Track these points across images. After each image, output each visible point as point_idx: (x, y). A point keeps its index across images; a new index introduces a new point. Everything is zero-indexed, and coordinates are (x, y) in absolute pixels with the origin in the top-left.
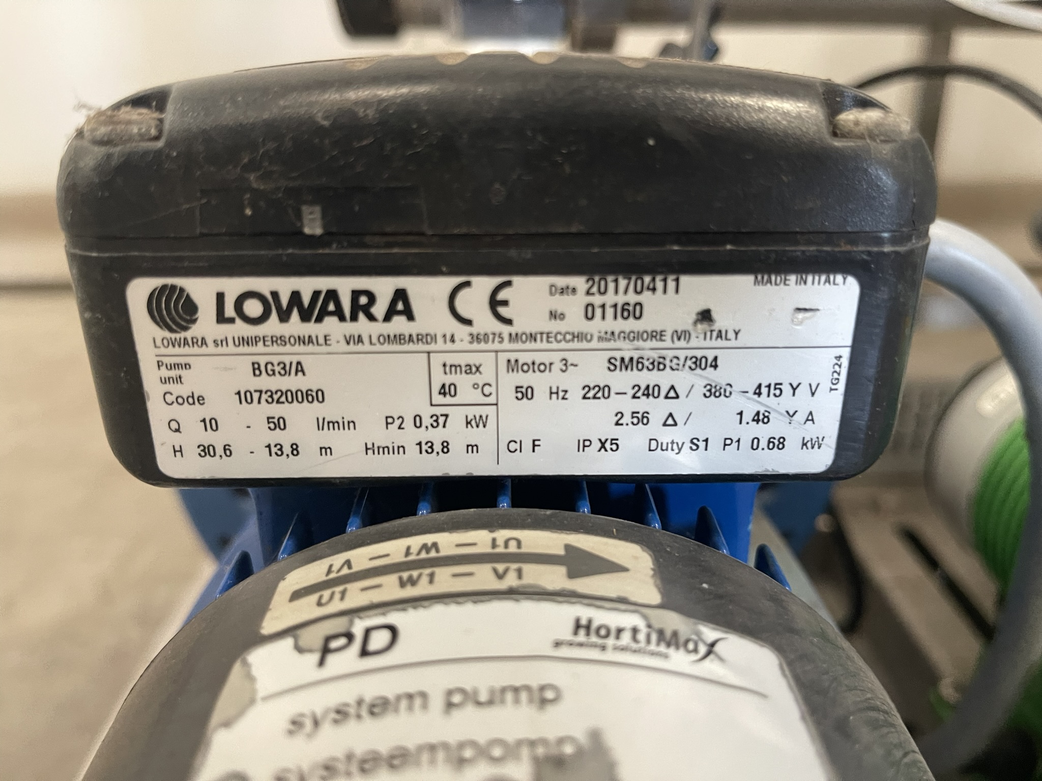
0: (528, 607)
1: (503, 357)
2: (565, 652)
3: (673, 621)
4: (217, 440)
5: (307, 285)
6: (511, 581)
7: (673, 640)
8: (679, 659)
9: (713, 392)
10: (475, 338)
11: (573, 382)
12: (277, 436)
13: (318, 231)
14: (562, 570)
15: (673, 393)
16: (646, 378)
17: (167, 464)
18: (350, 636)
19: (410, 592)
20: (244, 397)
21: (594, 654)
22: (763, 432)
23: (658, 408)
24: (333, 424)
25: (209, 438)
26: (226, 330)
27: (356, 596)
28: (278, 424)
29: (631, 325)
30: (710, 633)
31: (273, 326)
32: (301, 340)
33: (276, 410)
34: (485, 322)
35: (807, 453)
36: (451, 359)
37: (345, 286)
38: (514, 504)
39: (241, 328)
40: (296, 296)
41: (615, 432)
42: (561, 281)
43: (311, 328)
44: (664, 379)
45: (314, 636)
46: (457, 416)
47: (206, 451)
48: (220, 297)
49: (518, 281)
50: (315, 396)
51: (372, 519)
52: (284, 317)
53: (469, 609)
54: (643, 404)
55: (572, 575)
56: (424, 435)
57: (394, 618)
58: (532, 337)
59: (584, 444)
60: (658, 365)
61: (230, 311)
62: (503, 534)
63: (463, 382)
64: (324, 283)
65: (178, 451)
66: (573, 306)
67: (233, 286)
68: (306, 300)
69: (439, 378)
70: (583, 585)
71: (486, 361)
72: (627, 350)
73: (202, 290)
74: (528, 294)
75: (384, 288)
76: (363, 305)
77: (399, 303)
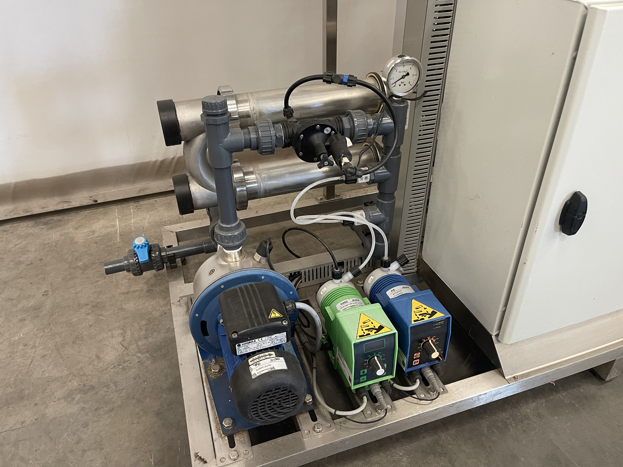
0: (267, 359)
2: (270, 362)
3: (277, 358)
4: (242, 352)
5: (248, 342)
6: (266, 358)
7: (276, 359)
8: (277, 360)
9: (277, 340)
10: (260, 341)
11: (267, 342)
13: (248, 339)
14: (269, 356)
15: (274, 341)
18: (257, 364)
19: (259, 360)
20: (244, 349)
21: (272, 362)
22: (281, 341)
27: (255, 361)
30: (279, 358)
31: (246, 344)
37: (251, 341)
39: (243, 345)
41: (271, 344)
43: (248, 344)
44: (274, 340)
45: (254, 365)
46: (259, 346)
49: (263, 338)
50: (249, 348)
53: (264, 360)
54: (272, 342)
55: (270, 356)
56: (256, 348)
57: (259, 362)
58: (264, 340)
60: (273, 340)
62: (264, 354)
63: (259, 344)
64: (249, 341)
66: (267, 338)
67: (243, 343)
69: (258, 344)
70: (271, 357)
71: (261, 343)
72: (271, 339)
73: (241, 344)
74: (264, 338)
75: (254, 341)
76: (252, 342)
77: (255, 341)
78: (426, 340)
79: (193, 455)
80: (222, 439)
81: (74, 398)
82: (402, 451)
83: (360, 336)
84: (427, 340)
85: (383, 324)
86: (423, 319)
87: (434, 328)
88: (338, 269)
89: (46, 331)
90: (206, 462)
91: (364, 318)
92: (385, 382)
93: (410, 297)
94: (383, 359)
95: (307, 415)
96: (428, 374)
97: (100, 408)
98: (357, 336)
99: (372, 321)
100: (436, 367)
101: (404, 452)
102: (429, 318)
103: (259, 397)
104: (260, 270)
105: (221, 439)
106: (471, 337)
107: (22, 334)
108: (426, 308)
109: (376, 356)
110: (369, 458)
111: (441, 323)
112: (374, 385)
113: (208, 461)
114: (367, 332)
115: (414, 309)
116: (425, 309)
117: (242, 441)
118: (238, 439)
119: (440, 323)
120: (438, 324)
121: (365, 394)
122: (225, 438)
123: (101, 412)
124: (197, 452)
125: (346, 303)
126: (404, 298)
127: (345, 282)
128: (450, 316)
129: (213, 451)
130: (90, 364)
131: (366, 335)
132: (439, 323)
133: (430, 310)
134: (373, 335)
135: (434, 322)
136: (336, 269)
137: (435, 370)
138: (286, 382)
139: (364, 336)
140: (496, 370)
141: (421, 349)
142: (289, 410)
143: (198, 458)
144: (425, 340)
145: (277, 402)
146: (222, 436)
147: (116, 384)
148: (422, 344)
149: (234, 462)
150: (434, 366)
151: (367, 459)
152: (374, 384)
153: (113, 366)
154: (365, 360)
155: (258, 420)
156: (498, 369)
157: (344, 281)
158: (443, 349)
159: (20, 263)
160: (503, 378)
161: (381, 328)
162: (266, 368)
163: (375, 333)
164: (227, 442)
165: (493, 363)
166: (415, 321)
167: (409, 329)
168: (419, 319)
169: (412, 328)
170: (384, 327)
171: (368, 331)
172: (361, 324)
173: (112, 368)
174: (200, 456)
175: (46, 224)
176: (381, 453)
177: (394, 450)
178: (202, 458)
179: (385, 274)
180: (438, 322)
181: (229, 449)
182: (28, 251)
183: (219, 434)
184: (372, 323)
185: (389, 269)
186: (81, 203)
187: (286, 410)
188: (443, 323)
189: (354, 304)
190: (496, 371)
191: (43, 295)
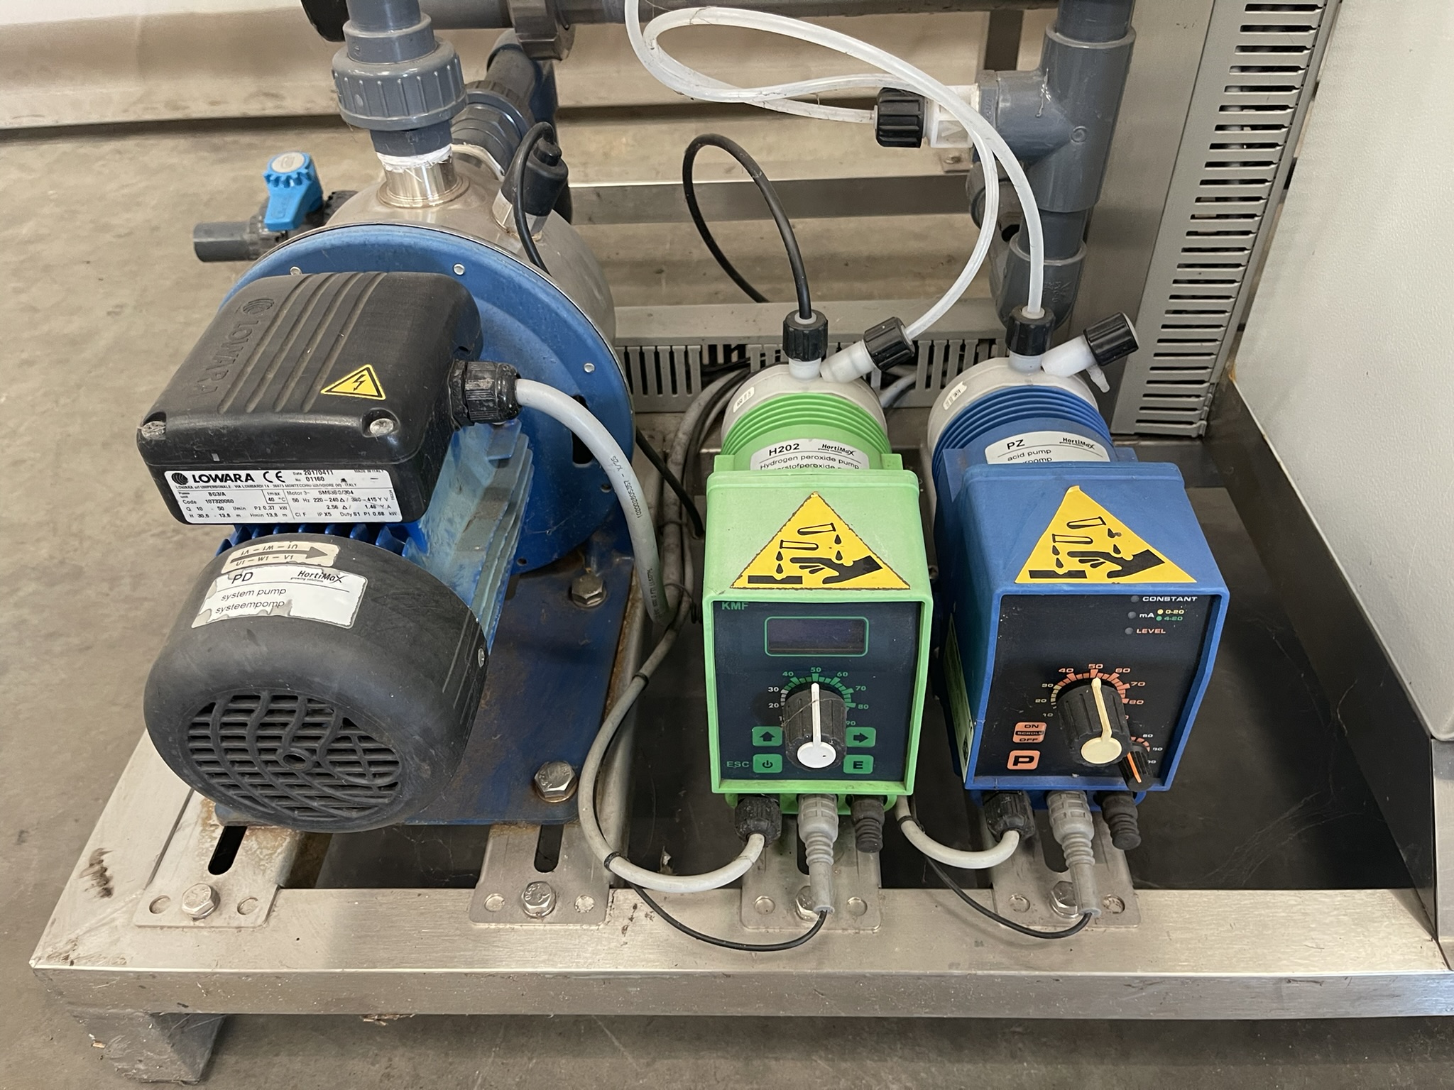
0: (290, 567)
1: (285, 491)
2: (293, 580)
3: (332, 571)
4: (204, 513)
5: (220, 473)
6: (289, 560)
7: (327, 577)
8: (327, 582)
9: (355, 500)
10: (275, 486)
11: (310, 497)
12: (221, 512)
13: (218, 460)
14: (307, 556)
15: (343, 500)
16: (333, 496)
17: (188, 519)
18: (241, 575)
19: (261, 562)
20: (209, 501)
21: (301, 581)
22: (377, 511)
23: (340, 504)
24: (238, 508)
25: (200, 512)
26: (197, 484)
27: (247, 563)
28: (221, 508)
29: (321, 482)
30: (344, 574)
31: (211, 483)
32: (222, 487)
33: (220, 505)
34: (276, 482)
35: (392, 516)
36: (270, 491)
37: (231, 473)
38: (303, 532)
39: (202, 484)
40: (217, 476)
41: (329, 511)
42: (296, 471)
43: (223, 484)
44: (339, 496)
45: (232, 575)
46: (276, 507)
47: (200, 516)
48: (194, 476)
49: (283, 471)
50: (232, 501)
51: (260, 535)
52: (215, 481)
53: (275, 568)
54: (334, 503)
55: (309, 558)
56: (267, 511)
57: (253, 570)
58: (293, 486)
59: (320, 514)
60: (334, 493)
61: (198, 480)
62: (293, 543)
63: (275, 497)
64: (225, 472)
65: (192, 516)
66: (302, 478)
67: (197, 473)
68: (220, 477)
69: (267, 497)
70: (311, 561)
71: (281, 492)
72: (323, 489)
73: (188, 474)
74: (287, 475)
75: (243, 473)
76: (238, 478)
77: (248, 477)
78: (1079, 676)
79: (88, 857)
80: (202, 831)
81: (18, 589)
82: (903, 1077)
83: (752, 579)
84: (1086, 676)
85: (882, 554)
86: (1082, 574)
87: (1129, 631)
88: (810, 317)
89: (62, 401)
90: (108, 892)
91: (814, 514)
92: (867, 801)
93: (1067, 477)
94: (860, 707)
95: (530, 838)
96: (1072, 822)
97: (61, 635)
98: (741, 576)
99: (841, 530)
100: (1117, 803)
101: (909, 1084)
102: (1111, 575)
103: (208, 710)
104: (452, 238)
105: (199, 828)
106: (1340, 727)
107: (7, 397)
108: (1119, 535)
109: (818, 683)
110: (766, 1061)
111: (1171, 615)
112: (812, 801)
113: (116, 893)
114: (792, 570)
115: (1057, 525)
116: (1111, 534)
117: (261, 860)
118: (251, 849)
119: (1164, 615)
120: (1151, 615)
121: (764, 824)
122: (213, 831)
123: (57, 646)
124: (105, 850)
125: (792, 451)
126: (1035, 474)
127: (837, 381)
128: (1224, 590)
129: (154, 864)
130: (106, 511)
131: (782, 581)
132: (1160, 612)
133: (1132, 545)
134: (814, 589)
135: (1135, 599)
136: (802, 316)
137: (1108, 816)
138: (317, 679)
139: (770, 580)
140: (1409, 892)
141: (1052, 711)
142: (373, 801)
143: (97, 868)
144: (1076, 673)
145: (299, 751)
146: (210, 819)
147: (138, 578)
148: (1057, 687)
149: (192, 923)
150: (1111, 798)
151: (756, 1063)
152: (815, 795)
153: (160, 529)
154: (771, 689)
155: (241, 803)
156: (1418, 890)
157: (833, 374)
158: (1164, 738)
159: (106, 228)
160: (1429, 937)
161: (868, 565)
162: (263, 598)
163: (826, 581)
164: (212, 846)
165: (1405, 859)
166: (1033, 574)
167: (996, 604)
168: (1060, 571)
169: (1017, 602)
170: (881, 568)
171: (801, 567)
172: (790, 534)
173: (153, 535)
174: (105, 864)
175: (216, 149)
176: (821, 1057)
177: (874, 1065)
178: (108, 874)
179: (1018, 382)
180: (1154, 607)
181: (203, 873)
182: (138, 204)
183: (205, 809)
184: (838, 541)
185: (1042, 368)
186: (309, 105)
187: (356, 796)
188: (1178, 615)
189: (819, 462)
190: (1403, 899)
191: (109, 313)
